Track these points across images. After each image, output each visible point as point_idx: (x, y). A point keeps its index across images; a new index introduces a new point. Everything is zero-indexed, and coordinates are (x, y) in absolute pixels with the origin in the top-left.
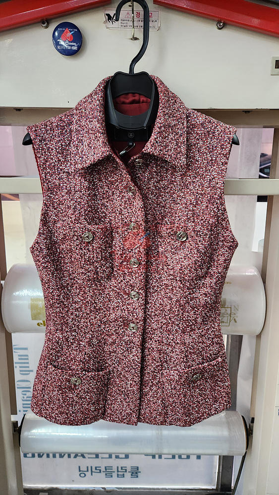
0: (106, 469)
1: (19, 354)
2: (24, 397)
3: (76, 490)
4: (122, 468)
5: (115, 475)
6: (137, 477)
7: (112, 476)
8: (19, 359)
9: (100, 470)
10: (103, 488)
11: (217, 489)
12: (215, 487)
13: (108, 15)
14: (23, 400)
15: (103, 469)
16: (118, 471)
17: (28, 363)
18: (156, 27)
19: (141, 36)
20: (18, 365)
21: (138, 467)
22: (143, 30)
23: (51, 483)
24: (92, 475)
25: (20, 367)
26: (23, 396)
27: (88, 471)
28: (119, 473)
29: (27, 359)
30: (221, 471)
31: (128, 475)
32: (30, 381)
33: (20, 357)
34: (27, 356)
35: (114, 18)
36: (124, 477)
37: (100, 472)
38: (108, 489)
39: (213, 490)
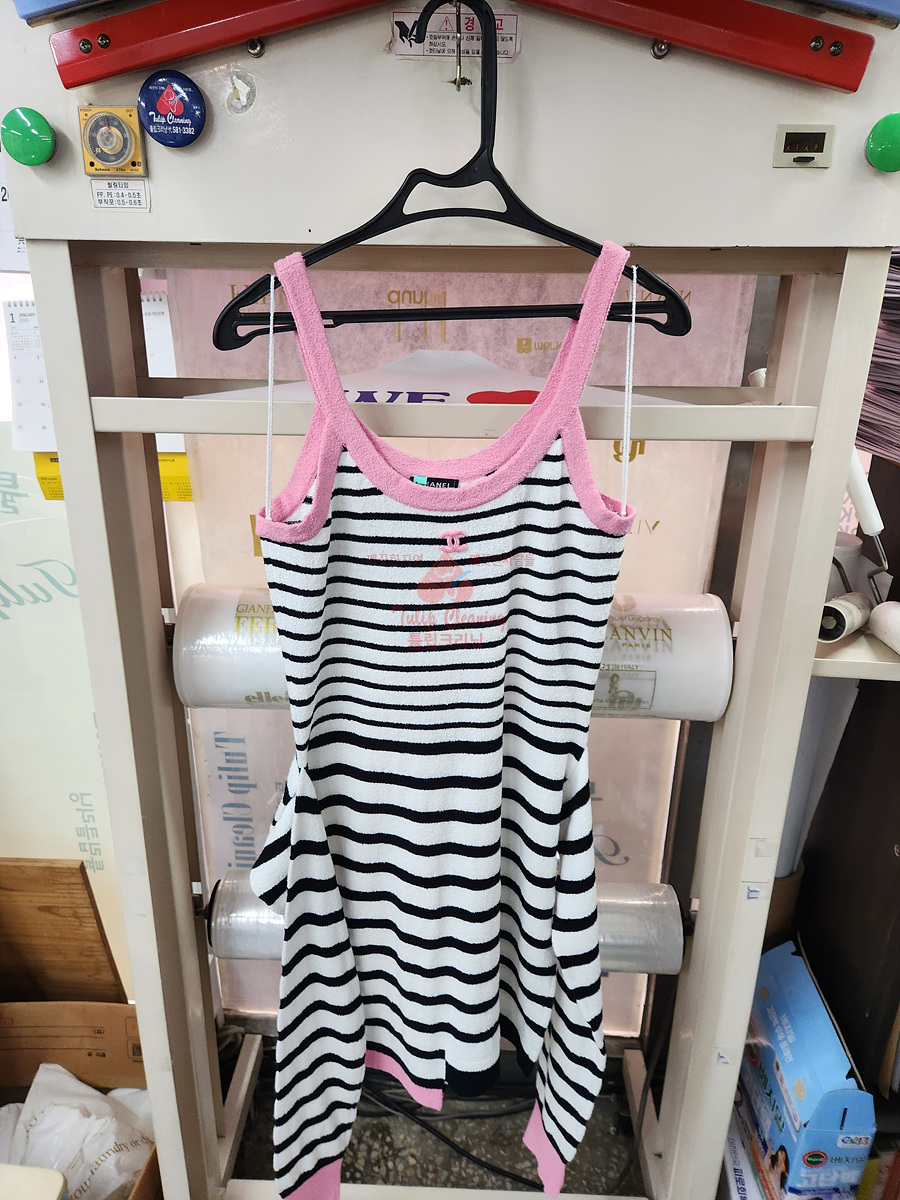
1: (226, 750)
2: (237, 839)
8: (228, 761)
11: (640, 1038)
12: (636, 1034)
13: (401, 25)
14: (238, 845)
17: (246, 770)
18: (511, 54)
19: (476, 76)
20: (225, 774)
22: (479, 60)
25: (230, 777)
26: (235, 835)
29: (244, 762)
30: (651, 1001)
32: (249, 807)
33: (228, 758)
34: (244, 755)
35: (414, 33)
39: (632, 1038)
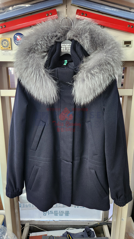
0: (55, 212)
3: (42, 221)
4: (61, 211)
5: (58, 214)
6: (68, 215)
7: (57, 215)
9: (52, 212)
10: (53, 220)
11: (102, 221)
15: (53, 212)
16: (60, 213)
21: (68, 211)
23: (32, 218)
24: (49, 215)
27: (47, 213)
28: (60, 214)
30: (104, 213)
31: (64, 215)
36: (62, 215)
37: (52, 213)
38: (55, 221)
39: (100, 221)
